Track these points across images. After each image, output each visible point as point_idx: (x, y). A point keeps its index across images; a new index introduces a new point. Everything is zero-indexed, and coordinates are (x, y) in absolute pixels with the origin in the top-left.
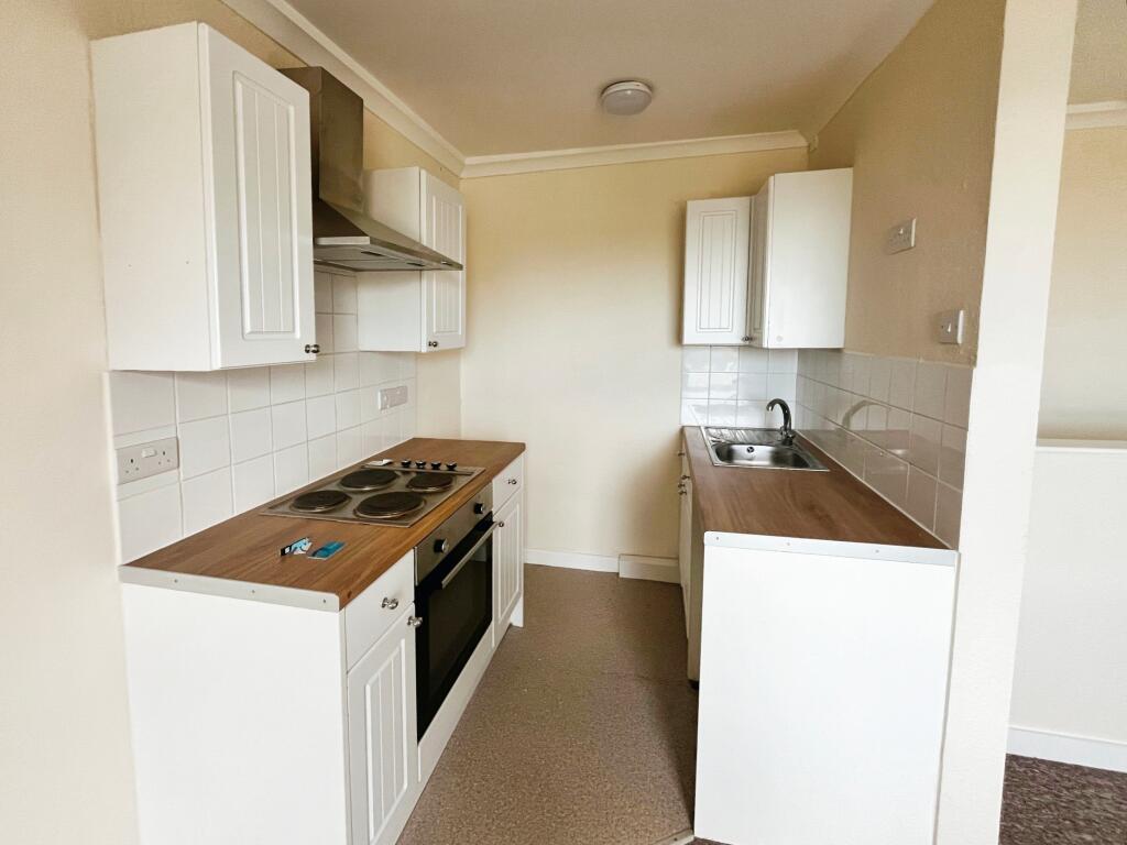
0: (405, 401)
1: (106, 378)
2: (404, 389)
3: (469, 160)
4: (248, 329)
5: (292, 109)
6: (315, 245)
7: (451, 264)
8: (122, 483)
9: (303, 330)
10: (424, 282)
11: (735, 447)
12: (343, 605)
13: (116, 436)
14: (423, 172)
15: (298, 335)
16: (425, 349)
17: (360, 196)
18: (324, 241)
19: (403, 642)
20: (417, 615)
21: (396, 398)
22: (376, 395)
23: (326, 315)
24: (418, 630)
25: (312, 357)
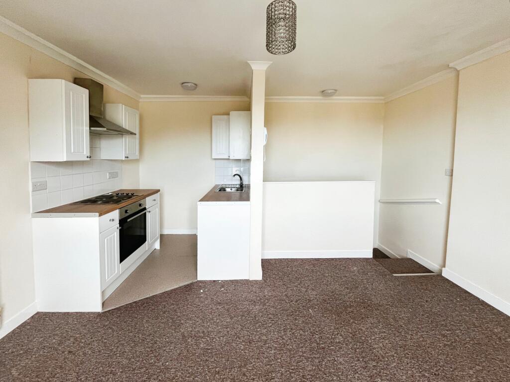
0: (117, 177)
1: (30, 163)
2: (117, 173)
3: (142, 96)
4: (72, 151)
5: (84, 95)
6: (90, 129)
7: (132, 133)
8: (33, 191)
9: (86, 152)
10: (124, 139)
11: (226, 189)
12: (100, 216)
13: (32, 179)
14: (123, 106)
15: (85, 153)
16: (124, 159)
17: (102, 113)
18: (92, 128)
19: (115, 233)
20: (120, 226)
21: (114, 175)
22: (107, 175)
23: (92, 147)
24: (120, 230)
25: (89, 159)
